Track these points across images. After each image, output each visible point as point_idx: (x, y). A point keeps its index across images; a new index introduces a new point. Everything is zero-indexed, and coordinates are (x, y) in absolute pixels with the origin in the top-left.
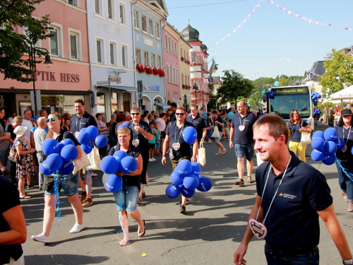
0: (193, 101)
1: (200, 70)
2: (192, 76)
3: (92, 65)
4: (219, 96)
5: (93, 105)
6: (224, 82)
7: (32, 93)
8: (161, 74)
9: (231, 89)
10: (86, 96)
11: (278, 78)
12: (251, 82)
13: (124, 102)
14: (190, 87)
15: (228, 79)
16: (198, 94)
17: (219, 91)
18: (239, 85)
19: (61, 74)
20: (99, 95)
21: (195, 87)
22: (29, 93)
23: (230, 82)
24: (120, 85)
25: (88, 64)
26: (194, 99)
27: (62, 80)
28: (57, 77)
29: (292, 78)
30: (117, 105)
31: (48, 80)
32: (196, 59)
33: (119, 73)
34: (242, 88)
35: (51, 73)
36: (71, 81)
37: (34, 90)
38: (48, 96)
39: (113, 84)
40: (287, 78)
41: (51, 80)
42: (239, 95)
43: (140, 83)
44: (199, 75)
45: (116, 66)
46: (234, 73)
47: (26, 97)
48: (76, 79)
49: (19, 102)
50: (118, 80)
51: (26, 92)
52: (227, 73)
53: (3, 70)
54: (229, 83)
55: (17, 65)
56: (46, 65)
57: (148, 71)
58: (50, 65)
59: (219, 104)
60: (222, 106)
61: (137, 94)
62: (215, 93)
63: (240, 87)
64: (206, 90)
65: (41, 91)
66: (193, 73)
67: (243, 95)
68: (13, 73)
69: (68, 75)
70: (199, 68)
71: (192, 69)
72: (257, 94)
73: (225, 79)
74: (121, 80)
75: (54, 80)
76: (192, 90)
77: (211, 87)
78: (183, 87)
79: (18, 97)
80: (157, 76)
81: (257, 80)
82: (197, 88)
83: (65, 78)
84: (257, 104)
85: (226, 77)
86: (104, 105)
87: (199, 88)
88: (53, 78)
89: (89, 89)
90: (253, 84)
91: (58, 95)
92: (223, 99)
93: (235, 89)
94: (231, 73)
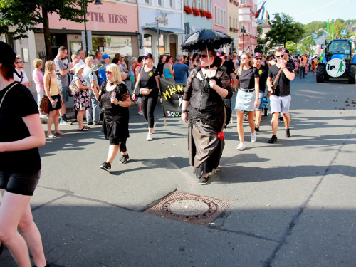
0: (240, 45)
1: (249, 12)
2: (240, 19)
3: (139, 6)
4: (267, 40)
5: (141, 47)
6: (273, 26)
7: (83, 33)
8: (209, 16)
9: (281, 33)
10: (133, 38)
11: (332, 22)
12: (303, 26)
13: (171, 44)
14: (237, 31)
15: (278, 23)
16: (246, 38)
17: (269, 35)
18: (289, 29)
19: (110, 15)
20: (146, 36)
21: (243, 31)
22: (81, 34)
23: (280, 26)
24: (167, 26)
25: (136, 5)
26: (241, 42)
27: (110, 22)
28: (106, 18)
29: (349, 22)
30: (164, 47)
31: (97, 20)
32: (246, 1)
33: (166, 15)
34: (292, 33)
35: (100, 14)
36: (120, 22)
37: (86, 31)
38: (96, 36)
39: (161, 26)
40: (342, 22)
41: (100, 21)
42: (288, 40)
43: (187, 25)
44: (248, 18)
45: (163, 7)
46: (284, 16)
47: (76, 38)
48: (124, 20)
49: (70, 42)
50: (165, 22)
51: (78, 33)
52: (277, 17)
53: (58, 11)
54: (278, 26)
55: (71, 6)
56: (97, 6)
57: (196, 13)
58: (100, 6)
59: (267, 49)
60: (270, 50)
61: (184, 36)
62: (263, 37)
63: (290, 32)
64: (254, 33)
65: (92, 31)
66: (241, 16)
67: (293, 39)
68: (68, 14)
69: (116, 16)
70: (248, 10)
71: (240, 11)
72: (309, 39)
73: (274, 22)
74: (168, 22)
75: (103, 21)
76: (239, 33)
77: (259, 30)
78: (231, 29)
79: (70, 38)
80: (205, 18)
81: (309, 24)
82: (245, 32)
83: (113, 18)
84: (308, 50)
85: (276, 20)
86: (151, 47)
87: (247, 31)
88: (101, 19)
89: (137, 30)
90: (304, 28)
91: (104, 36)
92: (272, 43)
93: (284, 33)
94: (281, 16)
